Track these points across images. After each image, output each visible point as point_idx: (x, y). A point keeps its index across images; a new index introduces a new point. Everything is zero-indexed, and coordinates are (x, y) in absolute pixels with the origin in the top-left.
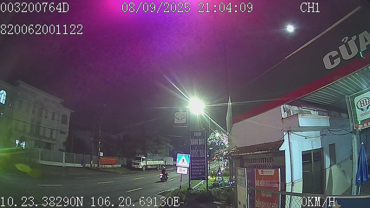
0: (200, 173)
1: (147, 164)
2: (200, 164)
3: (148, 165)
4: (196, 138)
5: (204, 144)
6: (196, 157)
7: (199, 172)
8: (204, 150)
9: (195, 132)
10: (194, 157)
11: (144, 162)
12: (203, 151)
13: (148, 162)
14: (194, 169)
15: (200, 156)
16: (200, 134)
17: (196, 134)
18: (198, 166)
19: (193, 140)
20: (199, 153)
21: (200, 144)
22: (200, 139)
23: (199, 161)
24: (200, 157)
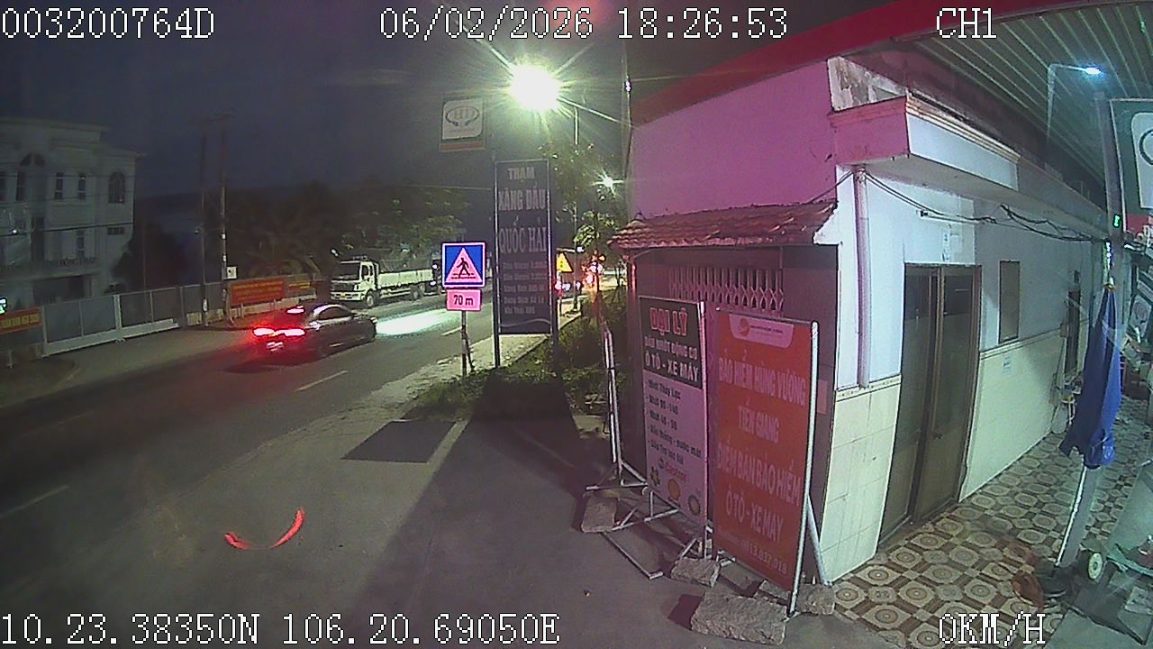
0: (531, 310)
1: (379, 283)
2: (530, 276)
3: (383, 288)
4: (516, 185)
5: (543, 207)
6: (515, 251)
7: (528, 305)
8: (544, 229)
9: (512, 165)
10: (509, 251)
11: (368, 280)
12: (541, 231)
13: (380, 277)
14: (510, 295)
15: (530, 250)
16: (531, 172)
17: (517, 174)
18: (522, 283)
19: (507, 192)
20: (526, 241)
21: (528, 208)
22: (527, 191)
23: (526, 266)
24: (532, 253)
